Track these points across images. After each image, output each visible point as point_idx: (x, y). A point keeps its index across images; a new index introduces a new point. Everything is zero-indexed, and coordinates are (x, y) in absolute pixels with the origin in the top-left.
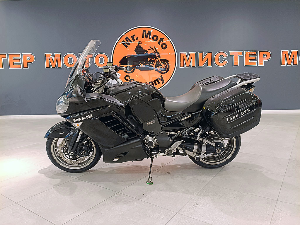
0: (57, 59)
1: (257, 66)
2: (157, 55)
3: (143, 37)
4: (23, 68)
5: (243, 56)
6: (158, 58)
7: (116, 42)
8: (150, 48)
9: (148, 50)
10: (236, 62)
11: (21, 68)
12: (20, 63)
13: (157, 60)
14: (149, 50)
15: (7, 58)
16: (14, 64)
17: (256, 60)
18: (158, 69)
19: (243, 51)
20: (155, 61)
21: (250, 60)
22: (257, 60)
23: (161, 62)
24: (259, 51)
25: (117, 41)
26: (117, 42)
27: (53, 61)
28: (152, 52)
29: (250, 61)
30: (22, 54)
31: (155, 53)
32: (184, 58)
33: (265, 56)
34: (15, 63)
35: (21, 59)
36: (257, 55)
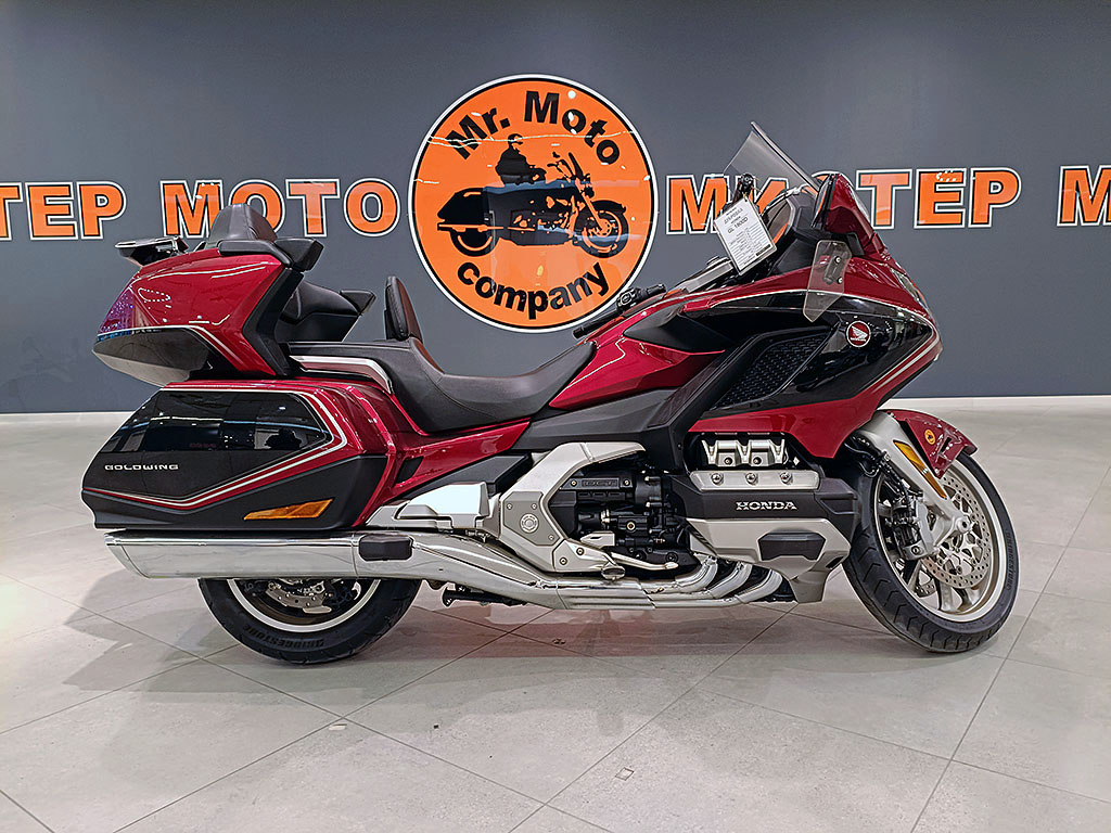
0: (206, 204)
1: (963, 226)
2: (581, 187)
3: (528, 118)
4: (83, 237)
5: (910, 187)
6: (586, 198)
7: (426, 140)
8: (554, 161)
9: (545, 168)
10: (884, 212)
11: (77, 238)
12: (72, 217)
13: (581, 206)
14: (549, 165)
15: (21, 200)
16: (50, 223)
17: (961, 204)
18: (585, 238)
19: (911, 170)
20: (574, 209)
21: (937, 205)
22: (966, 206)
23: (595, 213)
24: (972, 170)
25: (428, 136)
26: (430, 139)
27: (193, 212)
28: (561, 176)
29: (939, 208)
30: (78, 183)
31: (573, 178)
32: (684, 199)
33: (997, 187)
34: (52, 220)
35: (75, 201)
36: (964, 184)
